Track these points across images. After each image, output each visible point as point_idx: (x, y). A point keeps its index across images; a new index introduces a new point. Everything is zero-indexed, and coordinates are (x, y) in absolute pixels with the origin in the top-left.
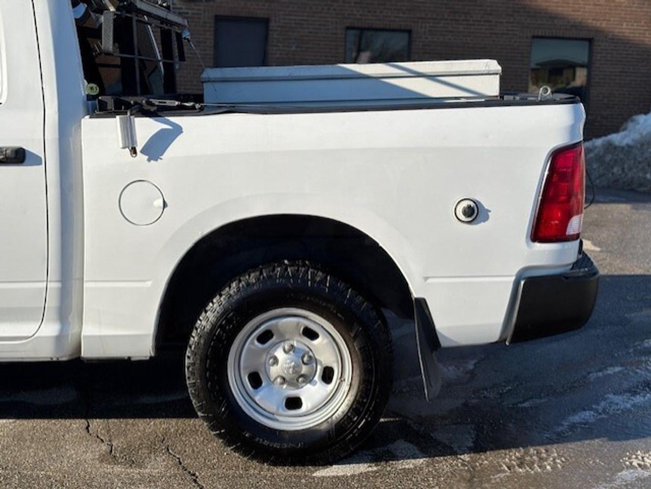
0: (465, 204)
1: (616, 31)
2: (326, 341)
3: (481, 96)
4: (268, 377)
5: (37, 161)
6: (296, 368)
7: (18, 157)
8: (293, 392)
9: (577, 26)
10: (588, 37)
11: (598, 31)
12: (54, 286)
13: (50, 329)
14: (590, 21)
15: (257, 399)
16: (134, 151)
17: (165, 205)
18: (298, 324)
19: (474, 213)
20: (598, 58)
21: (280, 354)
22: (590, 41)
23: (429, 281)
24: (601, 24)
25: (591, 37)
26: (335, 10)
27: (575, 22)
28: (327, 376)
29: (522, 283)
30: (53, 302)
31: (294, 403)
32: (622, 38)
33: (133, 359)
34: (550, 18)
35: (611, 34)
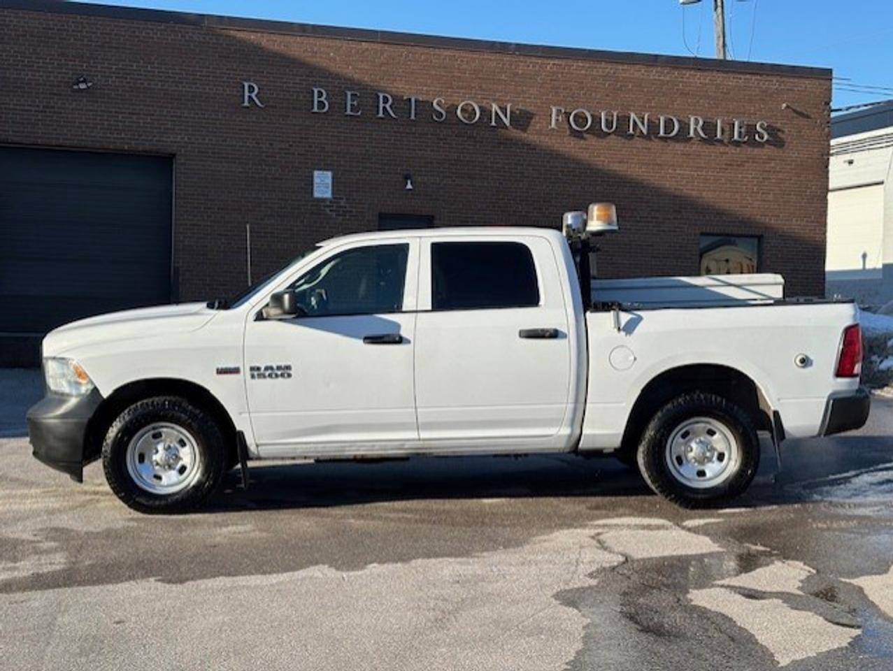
0: (800, 357)
1: (785, 227)
2: (720, 437)
3: (770, 298)
4: (686, 458)
5: (565, 336)
6: (704, 454)
7: (554, 334)
8: (701, 468)
9: (746, 222)
10: (757, 234)
11: (768, 228)
12: (571, 406)
13: (565, 431)
14: (758, 217)
15: (681, 471)
16: (619, 329)
17: (635, 359)
18: (705, 427)
19: (805, 362)
20: (768, 256)
21: (694, 445)
22: (760, 238)
23: (781, 401)
24: (770, 220)
25: (760, 233)
26: (499, 207)
27: (743, 218)
28: (721, 457)
29: (831, 402)
30: (569, 415)
31: (701, 473)
32: (793, 235)
33: (605, 451)
34: (718, 214)
35: (780, 231)
